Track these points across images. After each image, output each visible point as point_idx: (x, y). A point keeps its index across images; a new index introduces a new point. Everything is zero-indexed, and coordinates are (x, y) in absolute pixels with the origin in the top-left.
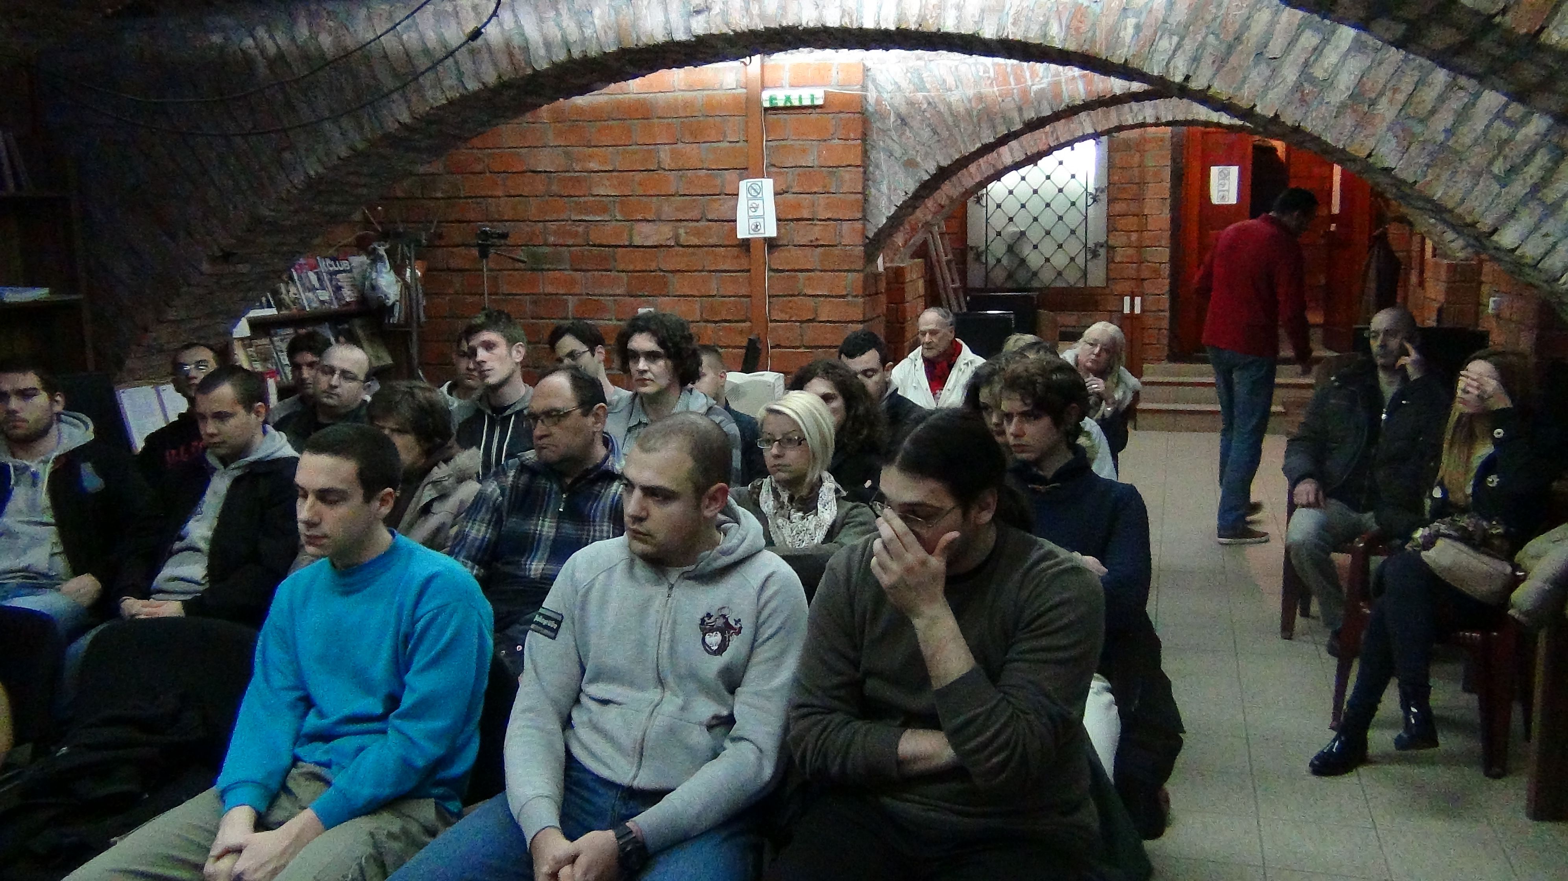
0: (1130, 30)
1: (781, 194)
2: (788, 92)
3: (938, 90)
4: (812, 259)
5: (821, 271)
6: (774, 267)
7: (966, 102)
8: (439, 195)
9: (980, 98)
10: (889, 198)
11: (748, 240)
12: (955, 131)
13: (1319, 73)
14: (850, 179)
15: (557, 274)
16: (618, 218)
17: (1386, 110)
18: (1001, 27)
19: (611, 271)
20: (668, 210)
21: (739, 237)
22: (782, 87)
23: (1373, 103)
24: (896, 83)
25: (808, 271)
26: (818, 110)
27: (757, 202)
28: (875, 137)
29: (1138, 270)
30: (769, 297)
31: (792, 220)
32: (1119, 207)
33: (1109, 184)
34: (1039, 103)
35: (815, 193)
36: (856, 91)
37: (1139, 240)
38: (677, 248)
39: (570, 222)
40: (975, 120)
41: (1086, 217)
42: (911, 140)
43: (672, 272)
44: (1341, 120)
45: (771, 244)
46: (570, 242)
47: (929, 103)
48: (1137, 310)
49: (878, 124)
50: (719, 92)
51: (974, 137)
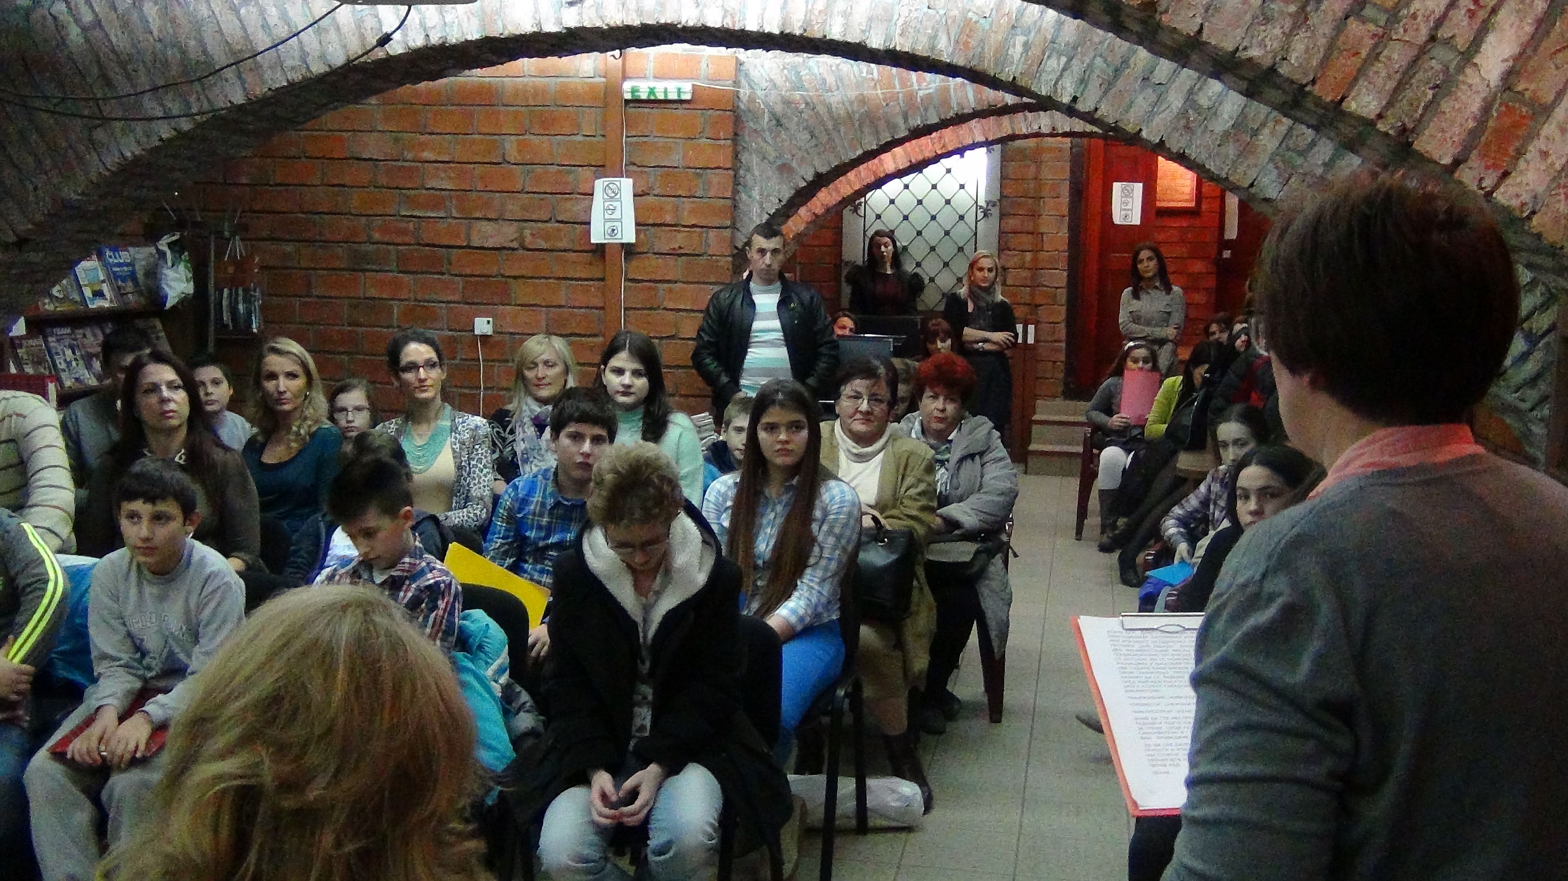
0: (1019, 49)
1: (640, 196)
2: (652, 84)
3: (817, 90)
4: (674, 268)
5: (684, 283)
6: (631, 276)
7: (847, 104)
8: (244, 180)
9: (862, 100)
10: (761, 204)
11: (603, 245)
12: (835, 135)
14: (719, 182)
15: (380, 276)
16: (455, 214)
17: (1268, 141)
18: (889, 38)
19: (443, 274)
20: (513, 208)
21: (593, 241)
22: (645, 77)
24: (771, 80)
25: (669, 282)
26: (685, 106)
27: (615, 204)
28: (747, 139)
29: (1032, 295)
30: (625, 309)
31: (654, 225)
32: (1012, 223)
33: (1003, 197)
34: (926, 110)
35: (680, 196)
36: (727, 86)
37: (1035, 260)
38: (521, 251)
39: (398, 218)
40: (857, 124)
41: (976, 234)
42: (786, 144)
43: (515, 278)
44: (1223, 150)
45: (628, 250)
46: (399, 240)
47: (807, 104)
48: (1031, 340)
49: (751, 124)
50: (574, 80)
51: (855, 142)
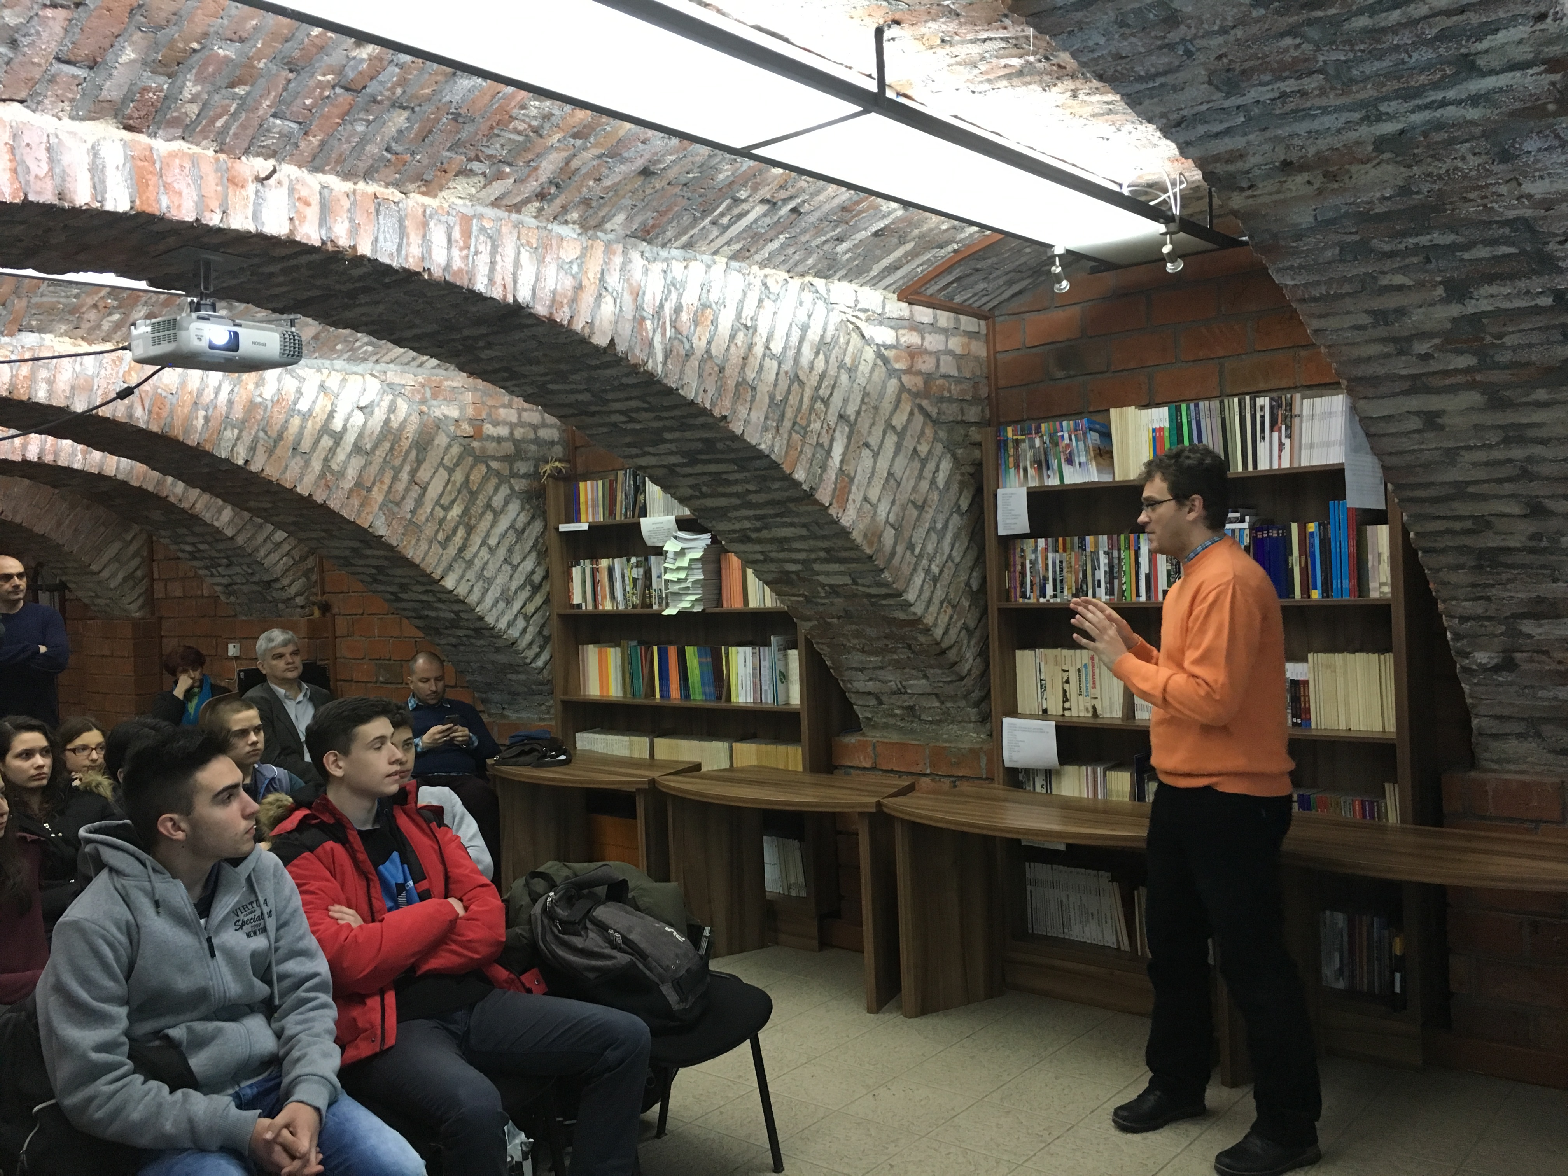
0: (201, 421)
13: (335, 467)
17: (378, 496)
23: (369, 490)
44: (351, 501)
